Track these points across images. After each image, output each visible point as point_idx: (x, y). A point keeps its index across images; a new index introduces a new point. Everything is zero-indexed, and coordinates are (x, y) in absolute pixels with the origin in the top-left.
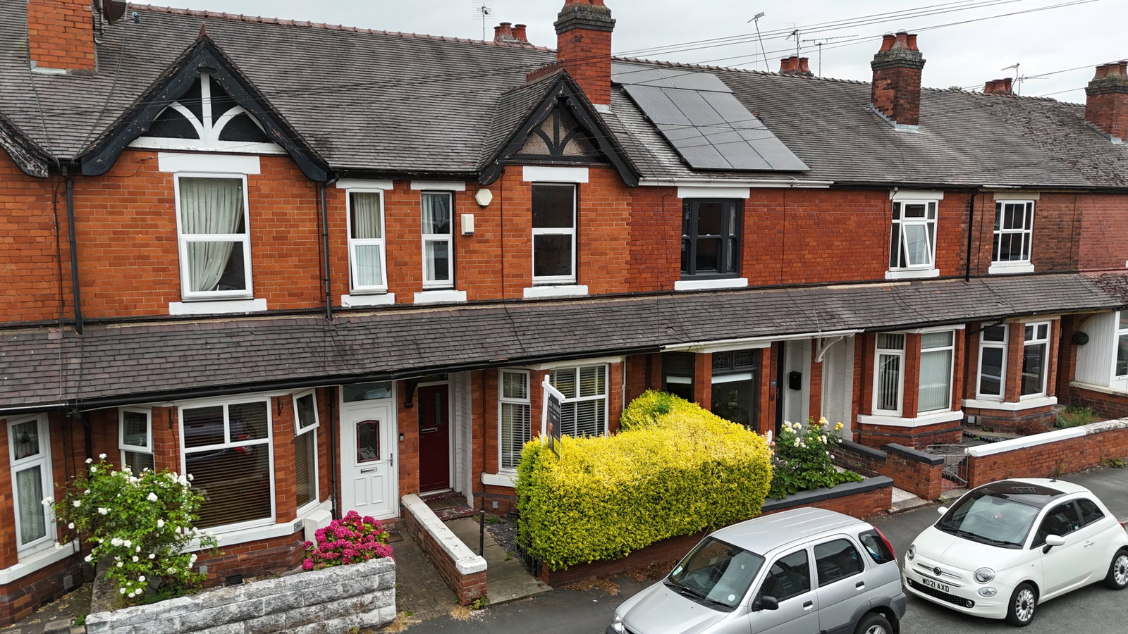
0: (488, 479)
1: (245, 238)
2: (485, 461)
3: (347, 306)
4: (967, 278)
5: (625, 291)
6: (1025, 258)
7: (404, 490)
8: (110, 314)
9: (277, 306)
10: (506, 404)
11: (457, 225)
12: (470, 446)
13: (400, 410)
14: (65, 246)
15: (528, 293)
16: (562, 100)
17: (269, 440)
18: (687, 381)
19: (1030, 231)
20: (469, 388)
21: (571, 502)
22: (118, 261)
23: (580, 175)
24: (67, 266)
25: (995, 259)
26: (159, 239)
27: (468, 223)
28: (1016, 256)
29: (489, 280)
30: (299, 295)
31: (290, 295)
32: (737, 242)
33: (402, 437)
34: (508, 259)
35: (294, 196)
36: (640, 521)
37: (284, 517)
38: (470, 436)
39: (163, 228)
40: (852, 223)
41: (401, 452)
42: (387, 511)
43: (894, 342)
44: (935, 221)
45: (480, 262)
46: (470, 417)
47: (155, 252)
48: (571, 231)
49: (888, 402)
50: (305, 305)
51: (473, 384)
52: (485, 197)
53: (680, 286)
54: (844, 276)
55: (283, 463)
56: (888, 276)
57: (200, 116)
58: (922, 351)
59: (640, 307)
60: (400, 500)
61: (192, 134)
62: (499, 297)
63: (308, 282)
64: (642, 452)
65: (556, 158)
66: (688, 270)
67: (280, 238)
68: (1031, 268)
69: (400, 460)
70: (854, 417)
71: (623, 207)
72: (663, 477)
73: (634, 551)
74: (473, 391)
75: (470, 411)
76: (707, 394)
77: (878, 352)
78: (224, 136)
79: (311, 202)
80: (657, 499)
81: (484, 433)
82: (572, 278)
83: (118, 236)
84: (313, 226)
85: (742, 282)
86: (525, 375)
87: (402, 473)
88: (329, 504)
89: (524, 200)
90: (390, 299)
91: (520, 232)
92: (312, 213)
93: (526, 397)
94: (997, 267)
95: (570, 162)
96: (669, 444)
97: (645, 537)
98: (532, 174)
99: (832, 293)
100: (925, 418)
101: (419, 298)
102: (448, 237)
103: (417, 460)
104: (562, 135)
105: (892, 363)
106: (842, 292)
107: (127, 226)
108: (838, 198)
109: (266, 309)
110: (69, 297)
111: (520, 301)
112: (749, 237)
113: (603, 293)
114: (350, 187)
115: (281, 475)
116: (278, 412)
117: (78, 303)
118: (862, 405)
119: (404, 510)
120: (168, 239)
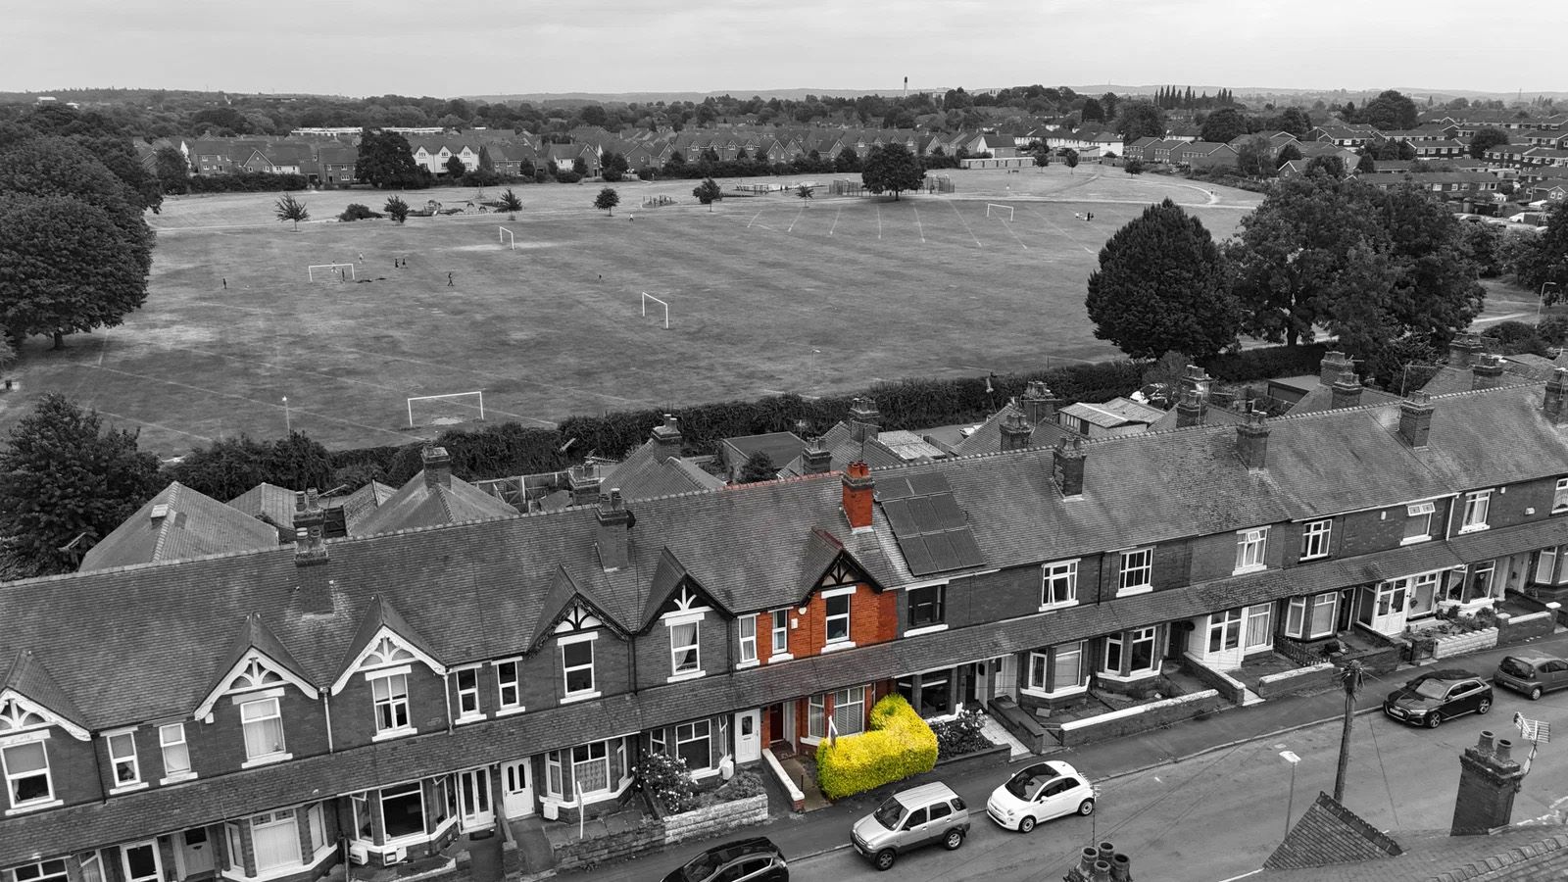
0: (803, 740)
1: (696, 647)
2: (802, 731)
3: (739, 669)
4: (1098, 602)
5: (876, 641)
6: (1146, 582)
7: (763, 746)
8: (646, 686)
9: (710, 673)
10: (812, 706)
11: (789, 625)
12: (794, 725)
13: (761, 714)
14: (632, 662)
15: (824, 650)
16: (842, 559)
17: (709, 736)
18: (909, 686)
19: (1150, 566)
20: (794, 709)
21: (841, 773)
22: (650, 664)
23: (852, 590)
24: (632, 669)
25: (1122, 586)
26: (665, 653)
27: (795, 623)
28: (1139, 582)
29: (805, 647)
30: (719, 667)
31: (715, 667)
32: (942, 606)
33: (762, 723)
34: (814, 635)
35: (718, 627)
36: (872, 778)
37: (715, 767)
38: (794, 720)
39: (666, 648)
40: (1016, 585)
41: (762, 730)
42: (755, 758)
43: (1041, 650)
44: (1076, 573)
45: (800, 639)
46: (794, 711)
47: (663, 659)
48: (847, 615)
49: (1038, 682)
50: (721, 671)
52: (803, 611)
53: (907, 634)
54: (1011, 615)
55: (714, 743)
56: (1040, 609)
57: (681, 601)
58: (1057, 657)
59: (883, 650)
60: (762, 753)
61: (678, 608)
62: (810, 654)
63: (724, 661)
64: (874, 748)
65: (839, 584)
66: (913, 625)
67: (712, 645)
68: (1151, 589)
69: (761, 733)
70: (1018, 690)
71: (875, 601)
72: (882, 761)
74: (796, 707)
76: (918, 695)
77: (1032, 656)
78: (690, 607)
79: (725, 628)
80: (879, 769)
81: (802, 720)
82: (847, 637)
83: (650, 655)
84: (725, 637)
85: (945, 627)
87: (762, 739)
88: (730, 756)
89: (823, 607)
90: (758, 663)
91: (821, 622)
92: (725, 631)
93: (822, 704)
94: (1122, 592)
95: (847, 585)
96: (887, 742)
98: (826, 595)
99: (1002, 626)
100: (1059, 693)
101: (771, 661)
102: (784, 629)
104: (842, 573)
105: (1040, 661)
106: (1007, 625)
107: (654, 650)
108: (1007, 574)
109: (706, 675)
110: (632, 681)
111: (820, 655)
112: (947, 603)
113: (863, 644)
114: (740, 617)
115: (714, 749)
116: (713, 725)
117: (635, 683)
118: (1023, 682)
119: (763, 756)
120: (668, 652)
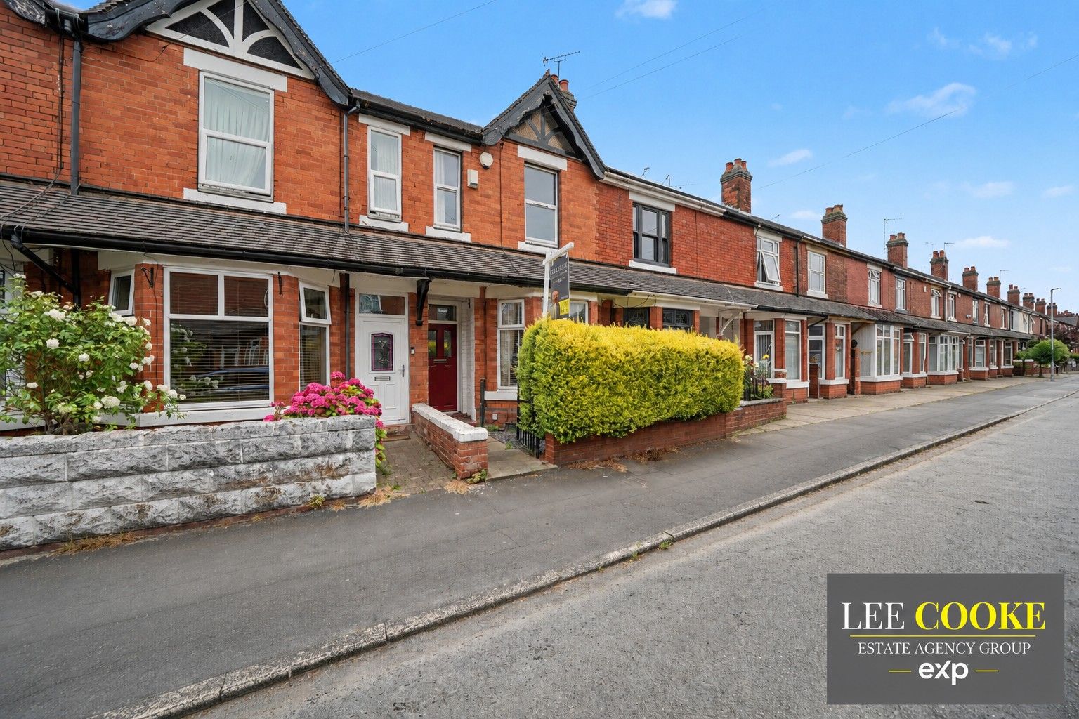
0: (489, 396)
1: (268, 145)
3: (364, 225)
5: (596, 260)
7: (414, 399)
9: (296, 212)
10: (504, 331)
11: (464, 178)
12: (473, 367)
13: (411, 326)
14: (68, 107)
15: (521, 247)
16: (548, 99)
17: (269, 321)
20: (473, 317)
22: (130, 136)
23: (561, 164)
24: (69, 129)
26: (178, 126)
27: (473, 176)
29: (489, 228)
30: (319, 207)
31: (310, 205)
33: (413, 351)
34: (505, 215)
35: (318, 119)
38: (473, 359)
41: (412, 364)
42: (399, 417)
45: (482, 212)
46: (473, 343)
47: (171, 135)
50: (324, 216)
51: (476, 313)
52: (487, 159)
55: (283, 344)
57: (230, 28)
58: (786, 332)
60: (411, 408)
61: (221, 40)
62: (498, 245)
63: (328, 197)
65: (542, 146)
67: (303, 153)
69: (411, 371)
71: (592, 195)
73: (639, 428)
74: (476, 319)
75: (473, 338)
77: (756, 333)
78: (254, 51)
79: (335, 128)
81: (485, 357)
82: (555, 243)
83: (133, 113)
85: (674, 271)
86: (521, 303)
87: (413, 383)
89: (518, 171)
90: (404, 227)
91: (515, 196)
92: (334, 138)
93: (521, 323)
95: (552, 152)
97: (647, 414)
98: (524, 153)
101: (431, 233)
102: (456, 189)
103: (426, 373)
104: (547, 131)
107: (143, 106)
109: (286, 213)
110: (68, 160)
111: (515, 251)
113: (580, 258)
114: (372, 124)
115: (280, 355)
116: (279, 290)
117: (78, 168)
119: (414, 415)
120: (187, 128)
